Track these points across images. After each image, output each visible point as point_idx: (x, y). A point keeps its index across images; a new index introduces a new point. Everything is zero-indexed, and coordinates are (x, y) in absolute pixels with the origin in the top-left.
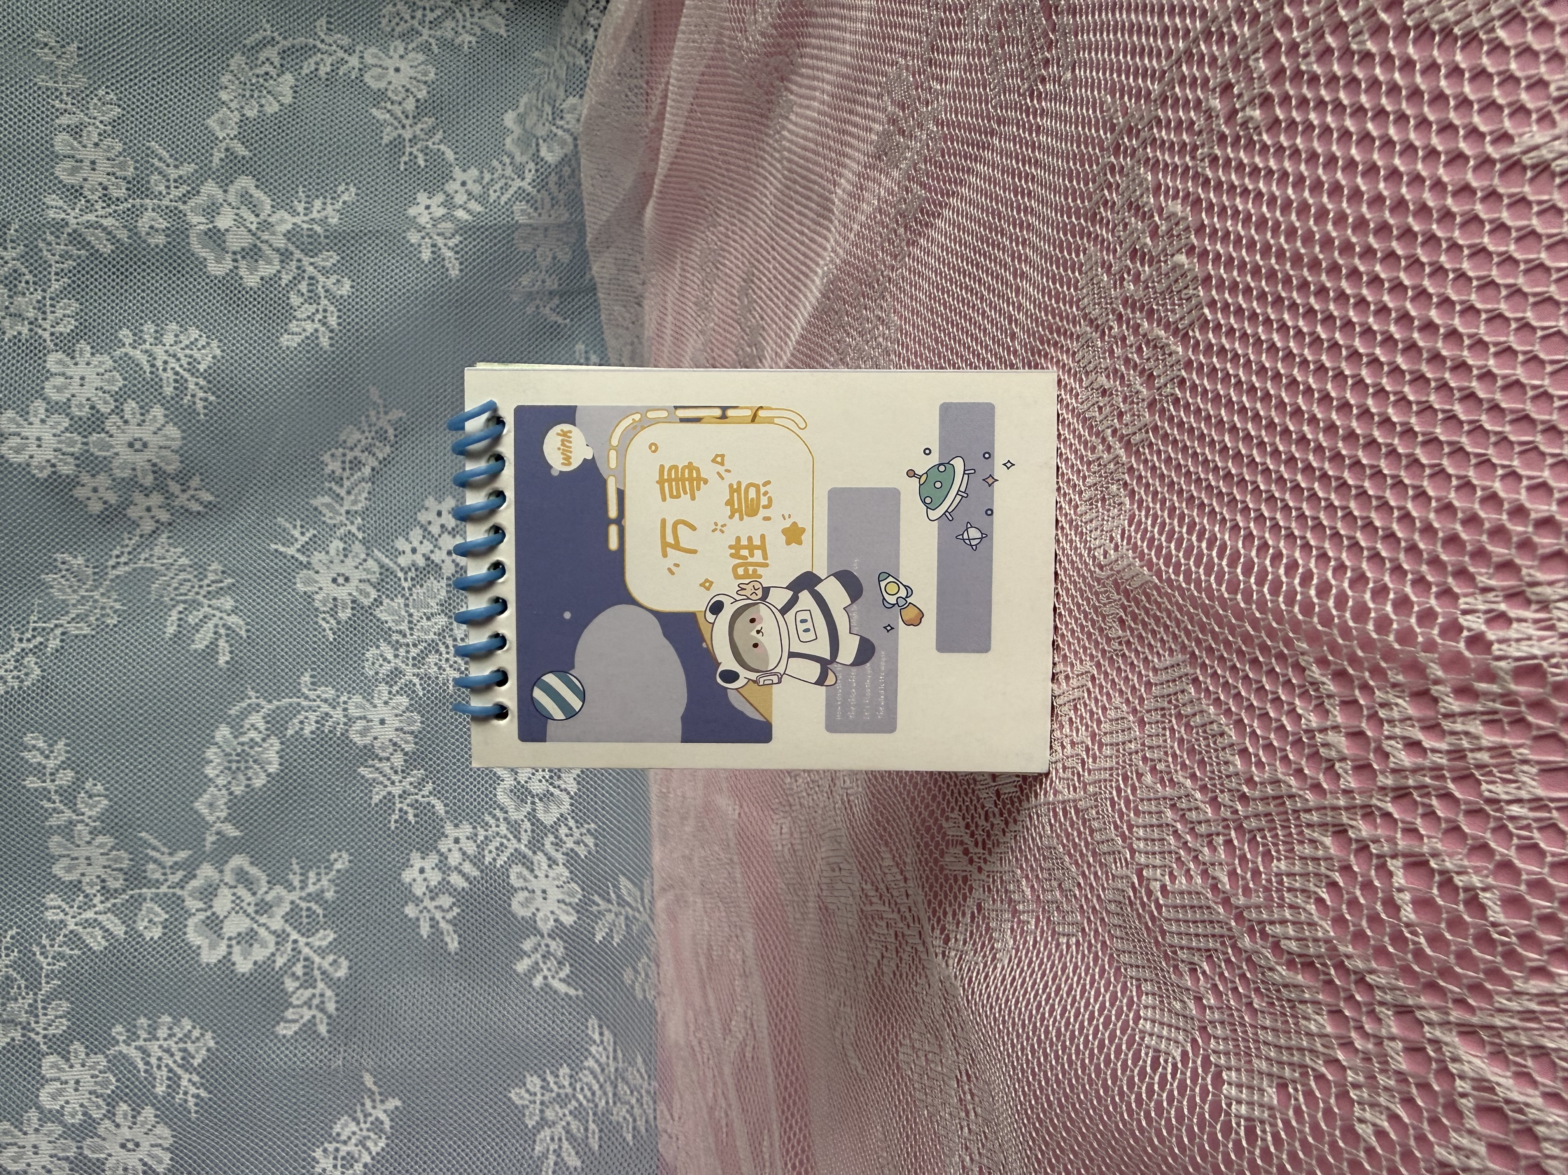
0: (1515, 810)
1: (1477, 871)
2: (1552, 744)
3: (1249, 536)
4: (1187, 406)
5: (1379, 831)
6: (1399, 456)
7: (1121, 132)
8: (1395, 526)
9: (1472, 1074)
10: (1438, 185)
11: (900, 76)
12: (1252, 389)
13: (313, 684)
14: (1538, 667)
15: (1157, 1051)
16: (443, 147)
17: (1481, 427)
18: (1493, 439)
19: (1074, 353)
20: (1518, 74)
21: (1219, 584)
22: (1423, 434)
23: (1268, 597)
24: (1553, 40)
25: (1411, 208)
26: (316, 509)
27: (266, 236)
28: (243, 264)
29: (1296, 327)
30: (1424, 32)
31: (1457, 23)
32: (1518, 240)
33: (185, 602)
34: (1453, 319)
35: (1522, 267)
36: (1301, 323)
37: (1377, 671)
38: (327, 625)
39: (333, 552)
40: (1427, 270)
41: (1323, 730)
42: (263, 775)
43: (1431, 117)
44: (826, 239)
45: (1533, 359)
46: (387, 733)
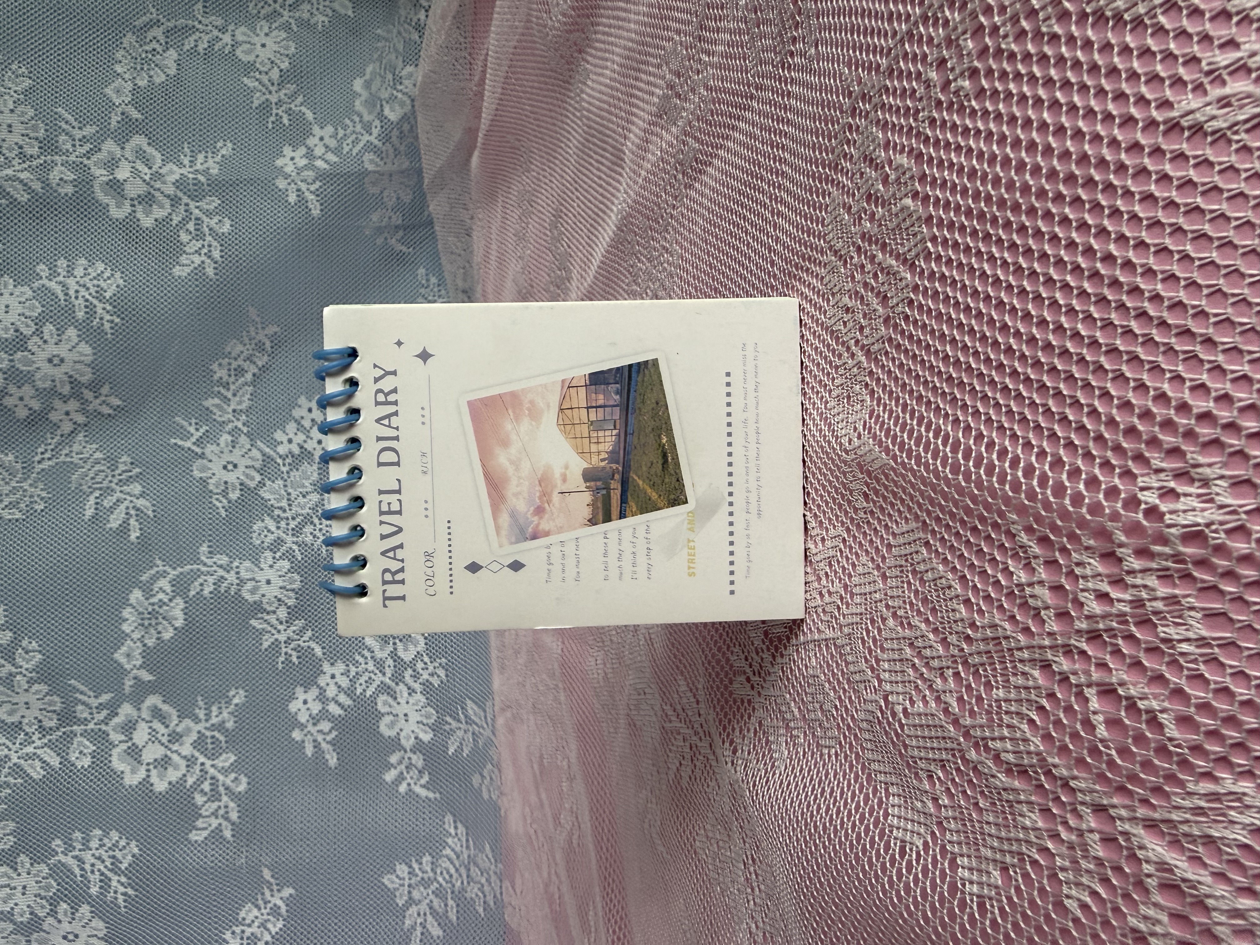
0: (1185, 647)
1: (1156, 697)
2: (1212, 594)
3: (968, 428)
4: (915, 322)
5: (1077, 666)
6: (1087, 362)
7: (856, 98)
8: (1085, 420)
9: (1155, 859)
10: (1114, 143)
11: (675, 50)
12: (968, 308)
13: (210, 552)
14: (1202, 531)
15: (903, 841)
16: (304, 109)
17: (1152, 338)
18: (1162, 349)
19: (822, 278)
20: (1176, 52)
21: (944, 466)
22: (1106, 345)
23: (984, 477)
24: (1203, 25)
25: (1093, 161)
26: (207, 409)
27: (158, 185)
28: (139, 208)
29: (1002, 258)
30: (1100, 17)
31: (1127, 10)
32: (1179, 187)
33: (101, 489)
34: (1128, 252)
35: (1182, 209)
36: (1006, 255)
37: (1072, 537)
38: (220, 504)
39: (222, 444)
40: (1107, 211)
41: (1031, 585)
42: (171, 629)
43: (1107, 88)
44: (619, 182)
45: (1192, 284)
46: (272, 592)
